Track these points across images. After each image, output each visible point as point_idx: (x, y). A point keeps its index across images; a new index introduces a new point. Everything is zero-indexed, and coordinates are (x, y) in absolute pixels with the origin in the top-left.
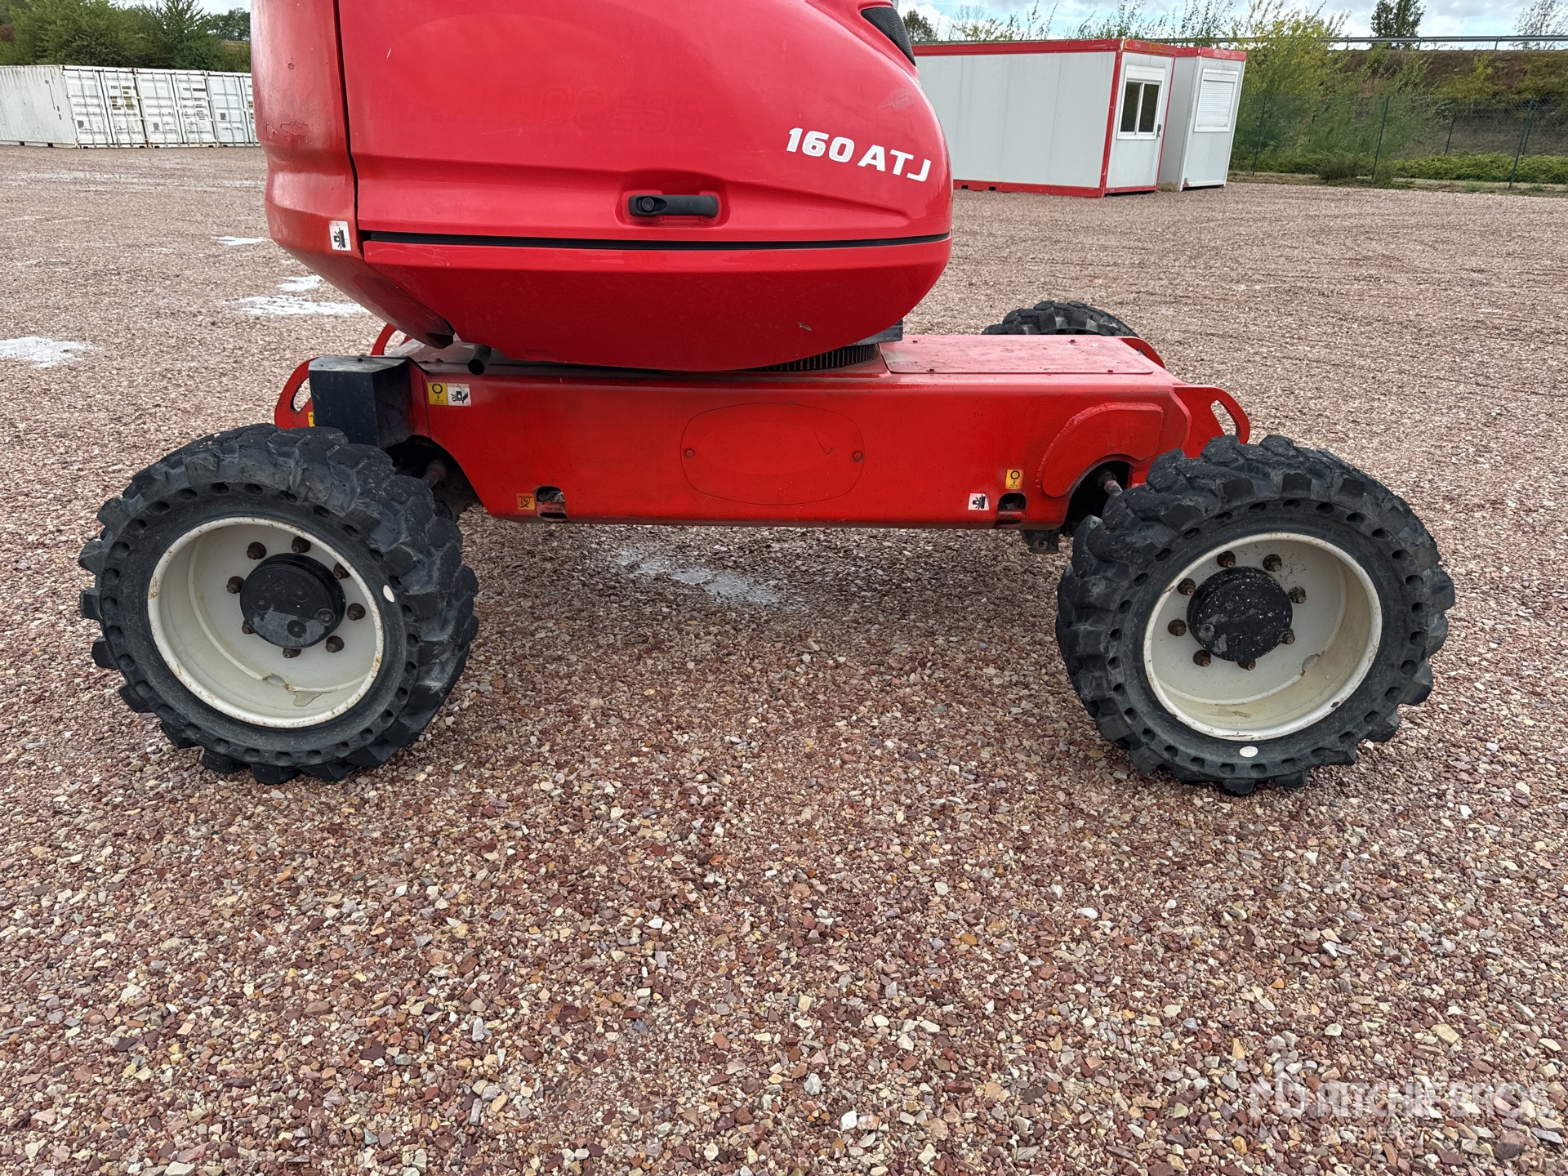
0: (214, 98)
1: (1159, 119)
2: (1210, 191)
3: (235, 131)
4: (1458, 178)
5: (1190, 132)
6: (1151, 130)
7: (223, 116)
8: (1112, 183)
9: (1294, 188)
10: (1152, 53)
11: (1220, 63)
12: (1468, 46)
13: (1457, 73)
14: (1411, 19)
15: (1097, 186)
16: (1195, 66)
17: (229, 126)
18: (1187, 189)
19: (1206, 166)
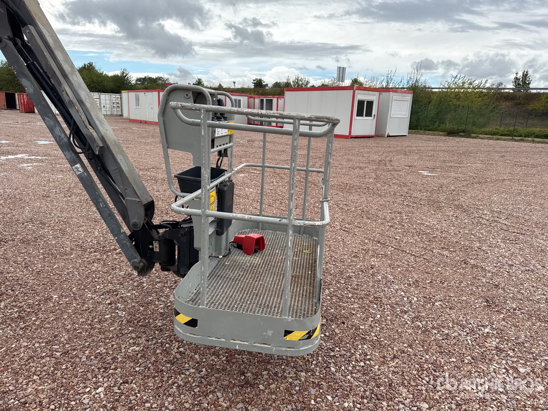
0: (102, 101)
1: (374, 113)
2: (399, 137)
3: (108, 111)
4: (502, 135)
5: (389, 117)
6: (371, 116)
7: (104, 106)
8: (353, 134)
10: (369, 91)
11: (401, 94)
12: (542, 91)
13: (537, 100)
14: (527, 82)
15: (348, 134)
16: (390, 95)
17: (105, 109)
18: (389, 136)
19: (398, 129)
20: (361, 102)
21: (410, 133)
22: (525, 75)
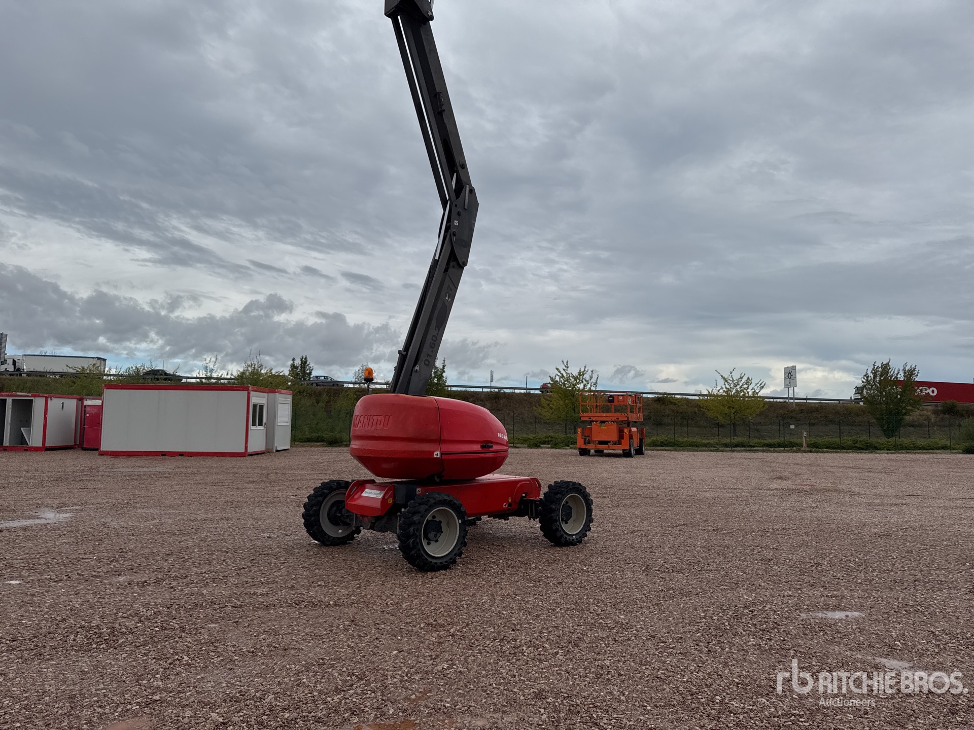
1: (264, 421)
2: (285, 452)
5: (276, 425)
6: (262, 425)
8: (250, 450)
9: (316, 449)
10: (260, 392)
11: (284, 396)
14: (308, 371)
15: (243, 451)
16: (276, 397)
18: (277, 451)
19: (283, 440)
20: (255, 406)
21: (291, 446)
22: (304, 363)
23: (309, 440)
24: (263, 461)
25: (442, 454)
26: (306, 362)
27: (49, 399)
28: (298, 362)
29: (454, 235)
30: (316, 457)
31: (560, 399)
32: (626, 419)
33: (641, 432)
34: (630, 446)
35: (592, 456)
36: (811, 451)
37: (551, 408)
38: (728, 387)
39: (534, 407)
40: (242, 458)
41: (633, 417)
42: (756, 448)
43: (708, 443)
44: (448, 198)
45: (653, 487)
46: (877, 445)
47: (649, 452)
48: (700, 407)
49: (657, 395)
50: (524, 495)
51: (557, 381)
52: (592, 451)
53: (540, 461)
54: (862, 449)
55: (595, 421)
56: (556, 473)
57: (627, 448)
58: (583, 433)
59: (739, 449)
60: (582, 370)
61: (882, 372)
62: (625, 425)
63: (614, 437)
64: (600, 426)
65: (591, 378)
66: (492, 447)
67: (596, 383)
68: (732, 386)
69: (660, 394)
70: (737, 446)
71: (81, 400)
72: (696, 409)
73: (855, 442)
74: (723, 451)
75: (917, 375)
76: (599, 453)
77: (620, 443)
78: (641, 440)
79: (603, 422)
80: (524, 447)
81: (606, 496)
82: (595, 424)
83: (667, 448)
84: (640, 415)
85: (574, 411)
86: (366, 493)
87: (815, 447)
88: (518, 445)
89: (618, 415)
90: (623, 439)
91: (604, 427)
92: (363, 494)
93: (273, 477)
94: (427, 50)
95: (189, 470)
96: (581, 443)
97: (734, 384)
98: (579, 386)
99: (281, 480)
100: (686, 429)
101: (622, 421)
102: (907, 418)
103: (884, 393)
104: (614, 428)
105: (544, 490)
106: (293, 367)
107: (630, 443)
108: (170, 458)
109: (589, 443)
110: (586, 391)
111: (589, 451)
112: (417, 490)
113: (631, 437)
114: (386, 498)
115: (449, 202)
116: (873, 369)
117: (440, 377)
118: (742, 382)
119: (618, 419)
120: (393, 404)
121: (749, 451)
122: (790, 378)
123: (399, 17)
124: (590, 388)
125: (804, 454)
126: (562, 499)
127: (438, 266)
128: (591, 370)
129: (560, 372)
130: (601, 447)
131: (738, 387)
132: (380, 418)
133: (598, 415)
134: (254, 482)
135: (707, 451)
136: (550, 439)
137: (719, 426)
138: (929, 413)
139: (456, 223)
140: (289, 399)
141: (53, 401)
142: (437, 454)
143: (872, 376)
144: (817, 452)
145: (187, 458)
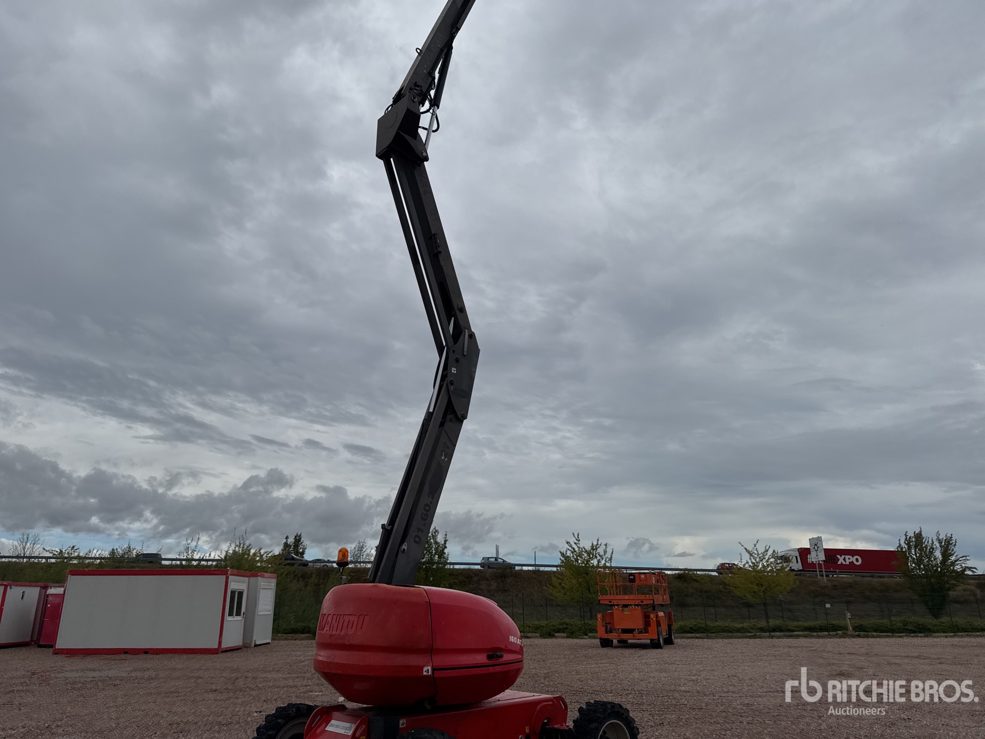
1: (243, 610)
5: (256, 615)
6: (240, 615)
8: (224, 646)
10: (240, 576)
11: (267, 580)
14: (301, 550)
15: (216, 646)
16: (258, 582)
18: (256, 646)
19: (263, 633)
20: (233, 592)
21: (273, 639)
22: (298, 540)
23: (294, 631)
24: (236, 660)
25: (433, 670)
26: (300, 540)
27: (9, 587)
28: (291, 540)
29: (452, 384)
30: (298, 653)
31: (572, 577)
32: (652, 602)
33: (669, 616)
34: (658, 635)
35: (616, 647)
36: (859, 636)
37: (563, 588)
38: (754, 561)
39: (545, 587)
40: (215, 655)
41: (659, 599)
42: (796, 633)
43: (742, 628)
44: (444, 344)
45: (698, 692)
46: (930, 627)
47: (679, 640)
48: (725, 584)
49: (677, 572)
50: (546, 721)
51: (568, 557)
52: (615, 641)
53: (557, 657)
54: (914, 632)
55: (617, 605)
56: (578, 673)
57: (656, 637)
58: (603, 618)
59: (778, 634)
60: (595, 543)
61: (915, 541)
62: (650, 609)
63: (639, 624)
64: (623, 610)
65: (605, 552)
66: (502, 656)
67: (611, 559)
68: (758, 560)
69: (680, 570)
70: (774, 630)
71: (45, 588)
72: (721, 587)
73: (905, 623)
74: (760, 637)
75: (955, 545)
76: (624, 644)
77: (647, 632)
78: (670, 626)
79: (625, 606)
80: (536, 637)
81: (644, 707)
82: (616, 609)
83: (698, 635)
84: (667, 597)
85: (589, 591)
86: (332, 725)
87: (862, 631)
88: (529, 635)
89: (642, 597)
90: (650, 626)
91: (627, 612)
92: (328, 728)
93: (241, 683)
94: (421, 192)
95: (146, 674)
96: (601, 632)
97: (760, 558)
98: (592, 562)
99: (250, 688)
100: (712, 610)
101: (647, 605)
102: (952, 593)
103: (922, 566)
104: (638, 612)
105: (572, 715)
106: (286, 545)
107: (658, 632)
108: (132, 656)
109: (611, 632)
110: (601, 568)
111: (612, 641)
112: (401, 722)
113: (659, 624)
114: (357, 735)
115: (446, 348)
116: (906, 539)
117: (441, 553)
118: (768, 556)
119: (642, 602)
120: (370, 599)
121: (790, 636)
122: (816, 551)
123: (392, 159)
124: (605, 564)
125: (853, 639)
126: (598, 730)
127: (432, 420)
128: (605, 543)
129: (571, 546)
130: (624, 636)
131: (764, 561)
132: (352, 618)
133: (619, 597)
134: (216, 691)
135: (743, 637)
136: (565, 626)
137: (748, 605)
138: (973, 588)
139: (454, 370)
140: (273, 583)
141: (13, 590)
142: (427, 670)
143: (906, 547)
144: (867, 637)
145: (151, 656)
